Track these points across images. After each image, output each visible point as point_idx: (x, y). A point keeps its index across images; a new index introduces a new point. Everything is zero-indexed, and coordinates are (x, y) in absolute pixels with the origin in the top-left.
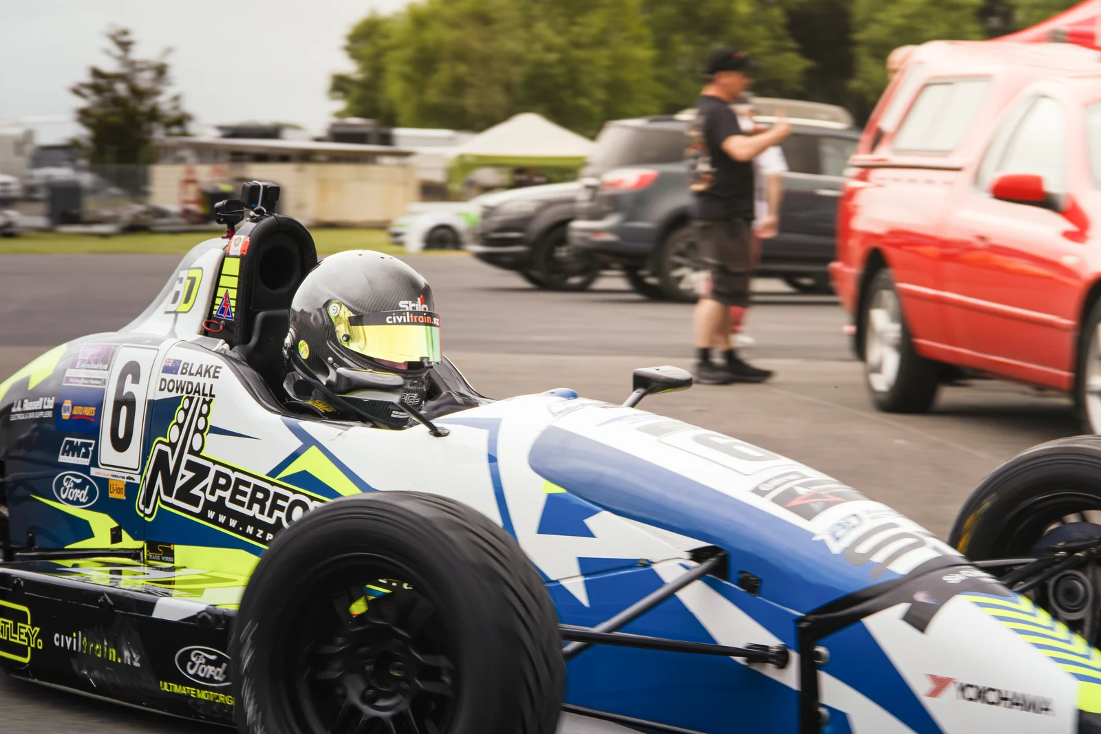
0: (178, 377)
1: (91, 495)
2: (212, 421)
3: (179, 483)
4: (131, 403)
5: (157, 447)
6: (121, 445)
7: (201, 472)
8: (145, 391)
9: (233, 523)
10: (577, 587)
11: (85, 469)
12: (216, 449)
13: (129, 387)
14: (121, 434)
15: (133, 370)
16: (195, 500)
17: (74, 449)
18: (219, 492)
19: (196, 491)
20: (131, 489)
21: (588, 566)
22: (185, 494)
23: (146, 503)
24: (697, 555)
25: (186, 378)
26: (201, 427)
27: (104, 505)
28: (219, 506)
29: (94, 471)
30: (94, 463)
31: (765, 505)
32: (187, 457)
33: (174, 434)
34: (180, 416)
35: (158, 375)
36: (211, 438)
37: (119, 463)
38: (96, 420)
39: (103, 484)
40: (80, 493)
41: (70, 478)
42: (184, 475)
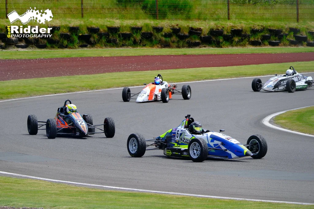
0: (183, 131)
2: (186, 135)
5: (181, 137)
6: (177, 137)
7: (184, 139)
8: (179, 133)
10: (213, 146)
12: (186, 137)
13: (178, 132)
15: (178, 131)
16: (184, 141)
17: (173, 138)
20: (178, 141)
21: (214, 145)
22: (183, 141)
24: (221, 143)
27: (176, 142)
28: (186, 142)
30: (175, 139)
31: (226, 139)
33: (182, 136)
34: (183, 134)
37: (177, 139)
38: (175, 135)
39: (176, 141)
40: (174, 142)
41: (173, 141)
42: (183, 139)
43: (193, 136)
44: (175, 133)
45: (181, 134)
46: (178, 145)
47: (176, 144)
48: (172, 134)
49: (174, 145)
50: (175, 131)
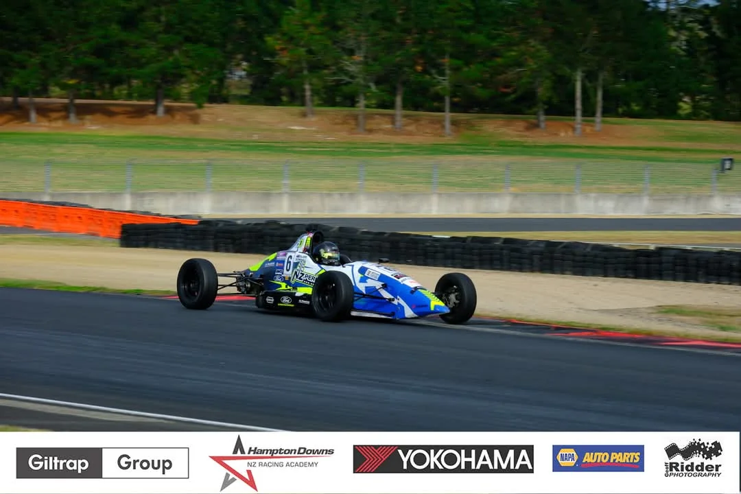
2: (306, 266)
3: (299, 277)
4: (290, 263)
5: (295, 270)
6: (288, 270)
7: (303, 274)
8: (293, 260)
9: (308, 283)
10: (363, 290)
11: (281, 275)
12: (306, 271)
13: (290, 260)
14: (288, 268)
15: (291, 257)
17: (279, 272)
18: (306, 278)
19: (302, 278)
20: (290, 278)
22: (300, 279)
23: (292, 280)
25: (301, 258)
27: (284, 281)
28: (306, 280)
30: (283, 273)
32: (301, 272)
34: (299, 265)
35: (296, 257)
36: (305, 269)
37: (287, 274)
38: (283, 266)
39: (284, 277)
40: (280, 280)
41: (277, 277)
42: (300, 275)
43: (322, 268)
44: (283, 262)
45: (296, 265)
46: (289, 287)
47: (284, 285)
48: (277, 264)
49: (280, 286)
50: (283, 258)
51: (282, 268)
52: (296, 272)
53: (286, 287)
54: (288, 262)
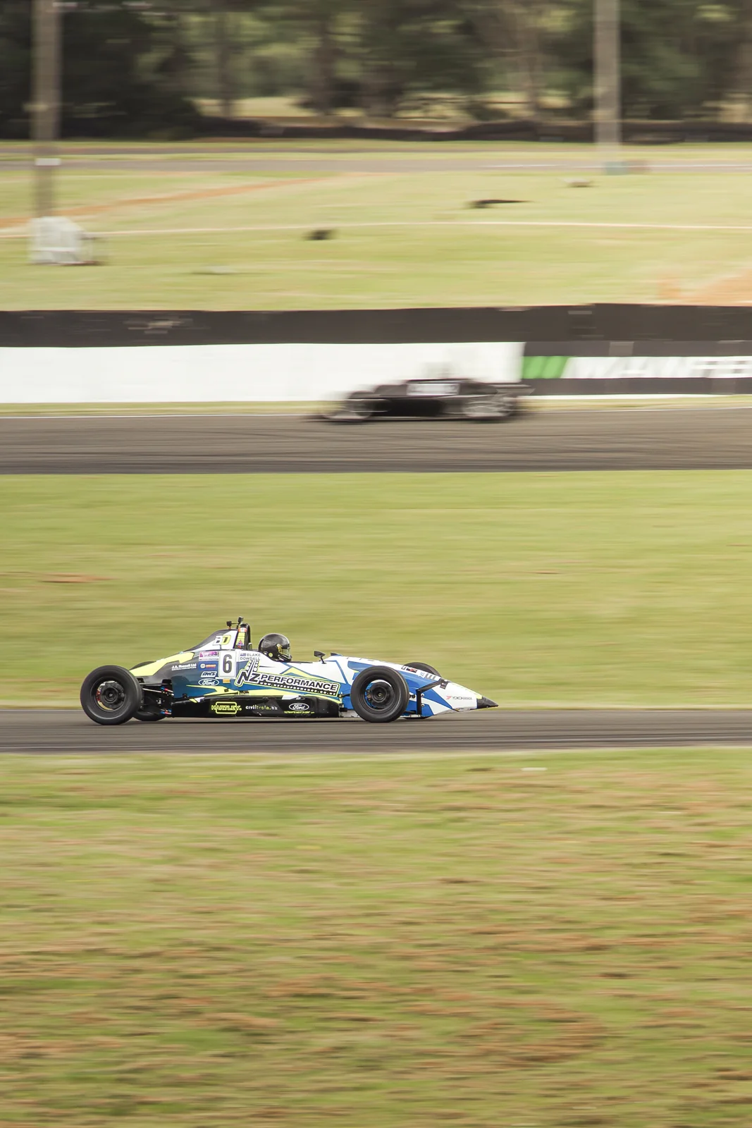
0: (246, 657)
1: (216, 682)
2: (259, 665)
3: (250, 678)
4: (230, 663)
5: (242, 671)
6: (226, 671)
7: (258, 675)
8: (235, 660)
9: (269, 684)
11: (214, 678)
12: (261, 671)
13: (228, 659)
14: (227, 669)
16: (256, 681)
17: (208, 674)
18: (263, 679)
19: (255, 679)
20: (232, 680)
22: (252, 680)
23: (239, 682)
25: (249, 657)
26: (256, 665)
27: (221, 684)
28: (265, 681)
29: (216, 678)
30: (217, 676)
32: (252, 672)
33: (247, 668)
34: (249, 664)
36: (259, 668)
37: (227, 676)
38: (218, 666)
39: (221, 681)
40: (212, 683)
41: (206, 681)
42: (251, 676)
44: (214, 662)
45: (240, 665)
46: (230, 691)
47: (220, 689)
48: (203, 666)
49: (215, 691)
50: (214, 658)
51: (216, 669)
52: (243, 674)
53: (225, 691)
54: (225, 663)
